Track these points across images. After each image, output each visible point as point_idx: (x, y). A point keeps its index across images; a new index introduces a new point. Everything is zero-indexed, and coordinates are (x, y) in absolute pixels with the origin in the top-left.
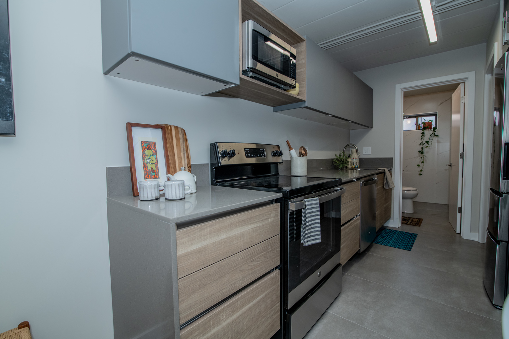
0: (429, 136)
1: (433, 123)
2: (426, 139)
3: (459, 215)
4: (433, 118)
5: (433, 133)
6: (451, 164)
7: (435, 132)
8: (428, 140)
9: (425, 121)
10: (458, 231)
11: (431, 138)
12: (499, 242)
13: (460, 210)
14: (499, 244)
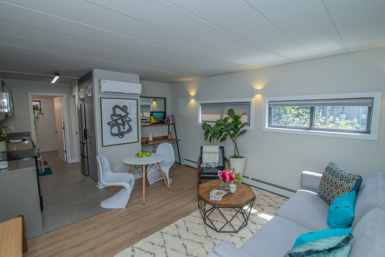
0: (37, 114)
1: (39, 106)
2: (36, 115)
3: (65, 154)
4: (38, 103)
5: (40, 112)
6: (57, 131)
7: (41, 112)
8: (37, 116)
9: (34, 105)
10: (66, 161)
11: (39, 115)
12: (85, 157)
13: (66, 152)
14: (85, 158)
